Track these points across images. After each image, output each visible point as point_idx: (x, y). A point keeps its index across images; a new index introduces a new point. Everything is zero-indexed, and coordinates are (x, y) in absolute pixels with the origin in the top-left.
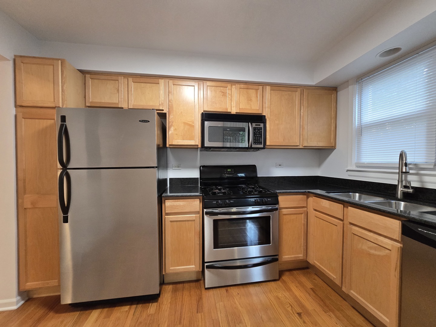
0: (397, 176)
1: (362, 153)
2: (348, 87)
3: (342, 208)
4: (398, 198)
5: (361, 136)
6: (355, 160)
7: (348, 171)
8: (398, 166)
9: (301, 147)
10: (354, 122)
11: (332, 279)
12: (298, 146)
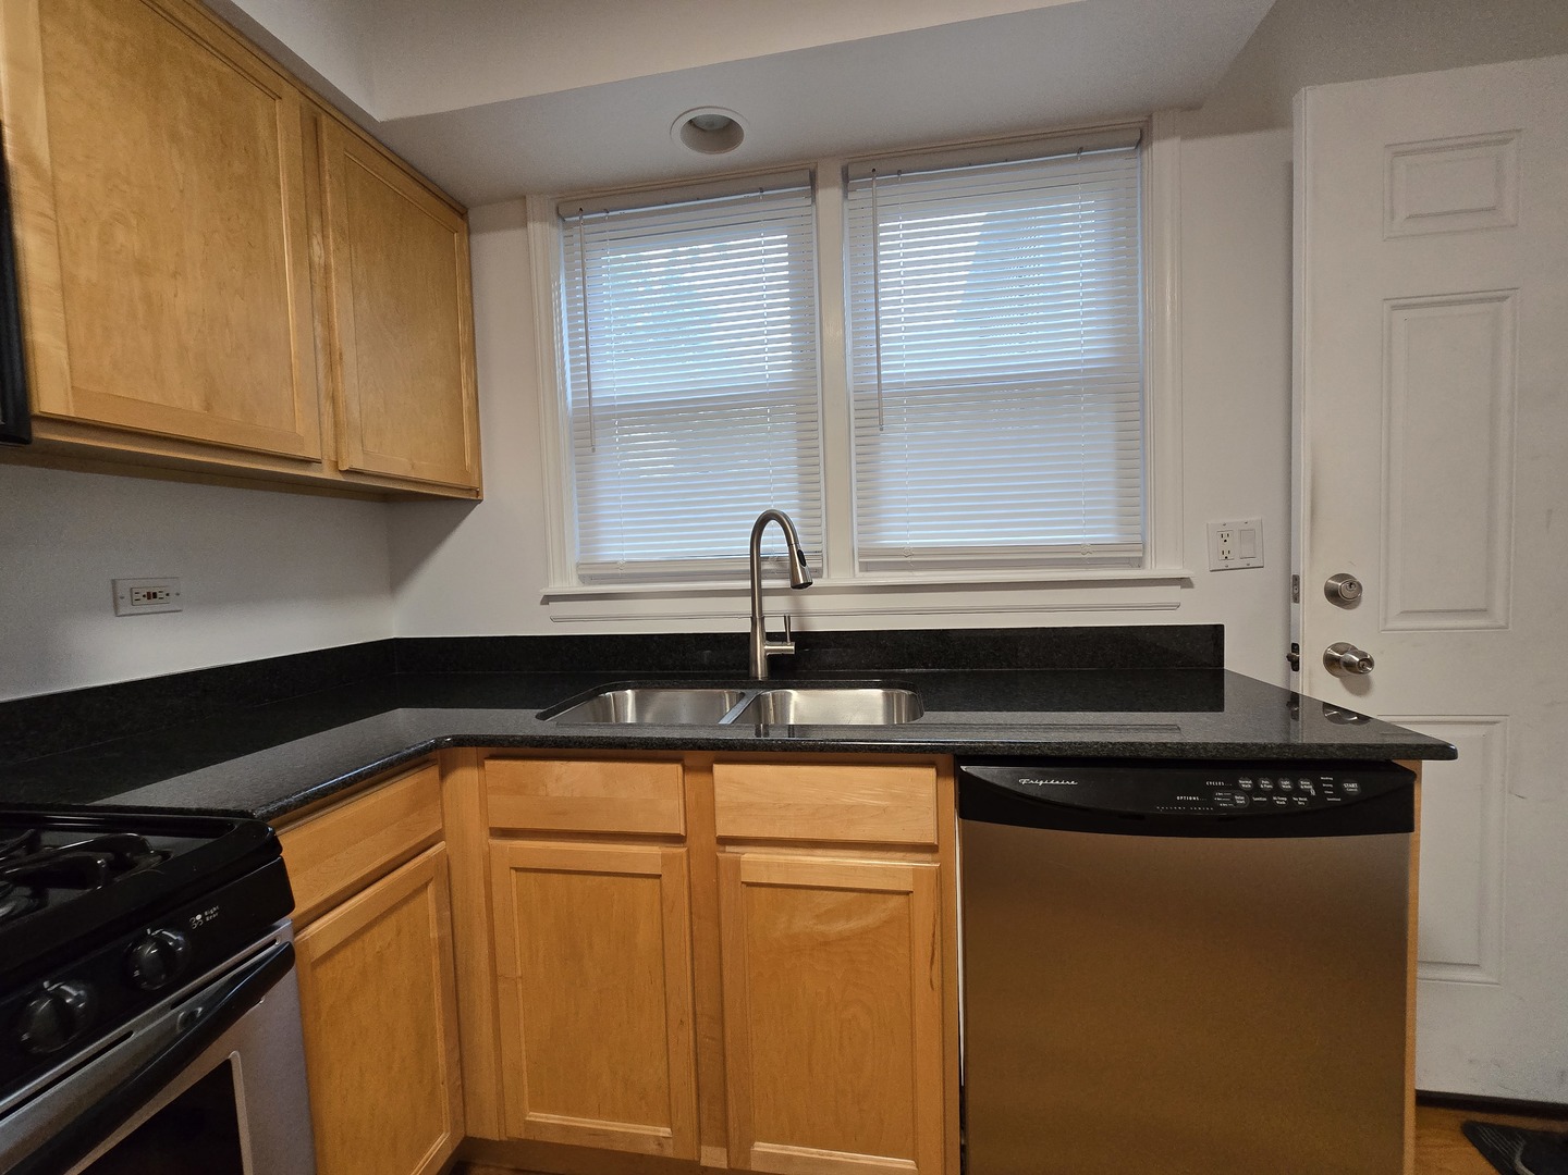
0: (745, 604)
1: (601, 521)
2: (524, 225)
3: (680, 781)
4: (757, 678)
5: (594, 450)
6: (574, 556)
7: (547, 599)
8: (749, 568)
9: (325, 473)
10: (560, 388)
11: (651, 1149)
12: (307, 462)
